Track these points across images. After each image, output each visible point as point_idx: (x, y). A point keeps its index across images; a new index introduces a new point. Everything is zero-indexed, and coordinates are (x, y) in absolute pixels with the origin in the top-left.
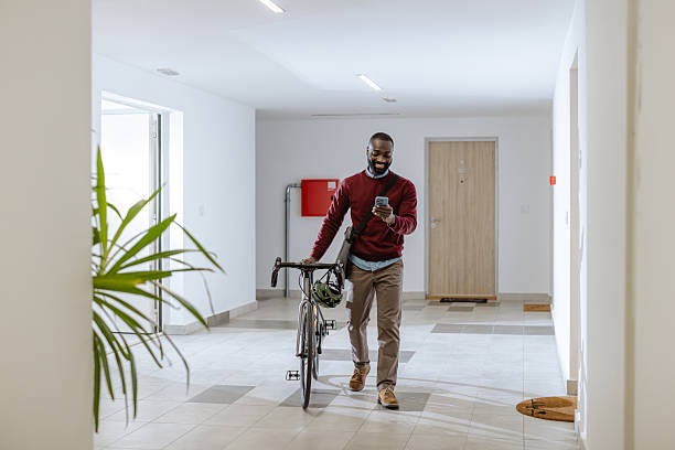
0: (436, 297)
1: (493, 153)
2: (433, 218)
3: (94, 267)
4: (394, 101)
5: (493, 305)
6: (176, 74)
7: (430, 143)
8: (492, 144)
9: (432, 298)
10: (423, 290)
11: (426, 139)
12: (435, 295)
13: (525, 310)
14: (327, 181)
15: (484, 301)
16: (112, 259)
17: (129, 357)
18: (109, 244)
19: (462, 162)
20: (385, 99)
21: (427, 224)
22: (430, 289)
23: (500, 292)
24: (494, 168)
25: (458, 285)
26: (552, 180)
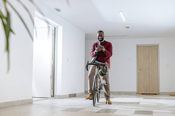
0: (141, 93)
1: (157, 49)
4: (129, 27)
7: (138, 46)
9: (138, 93)
10: (136, 91)
11: (136, 45)
13: (171, 96)
15: (156, 94)
19: (148, 52)
20: (126, 27)
21: (137, 71)
22: (138, 91)
23: (161, 91)
24: (157, 53)
25: (147, 89)
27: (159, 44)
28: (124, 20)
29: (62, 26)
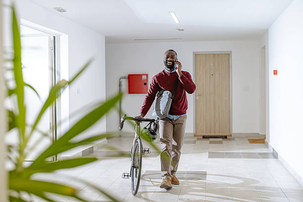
0: (200, 136)
1: (229, 60)
2: (197, 94)
4: (183, 30)
5: (230, 139)
6: (64, 11)
7: (195, 55)
8: (228, 55)
9: (197, 136)
10: (192, 132)
11: (193, 52)
12: (199, 134)
13: (251, 143)
14: (142, 75)
15: (225, 137)
16: (32, 149)
18: (28, 130)
19: (212, 64)
20: (178, 29)
21: (195, 97)
22: (196, 131)
23: (233, 132)
24: (229, 67)
25: (210, 129)
26: (275, 72)
27: (231, 52)
28: (177, 22)
29: (67, 34)
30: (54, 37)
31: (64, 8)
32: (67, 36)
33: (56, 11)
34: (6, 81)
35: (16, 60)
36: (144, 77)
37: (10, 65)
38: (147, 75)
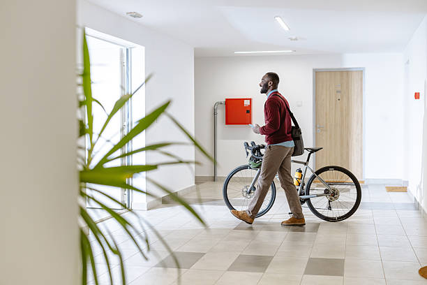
1: (361, 79)
2: (318, 126)
3: (80, 160)
5: (362, 187)
6: (140, 17)
7: (316, 72)
8: (360, 73)
9: (317, 181)
11: (314, 70)
13: (388, 191)
14: (244, 99)
17: (117, 252)
20: (290, 38)
21: (315, 130)
23: (366, 177)
24: (362, 89)
26: (417, 96)
27: (364, 68)
28: (286, 30)
29: (143, 46)
30: (127, 50)
31: (139, 12)
32: (143, 48)
33: (128, 16)
34: (78, 95)
35: (86, 74)
36: (247, 103)
37: (80, 80)
38: (250, 99)
